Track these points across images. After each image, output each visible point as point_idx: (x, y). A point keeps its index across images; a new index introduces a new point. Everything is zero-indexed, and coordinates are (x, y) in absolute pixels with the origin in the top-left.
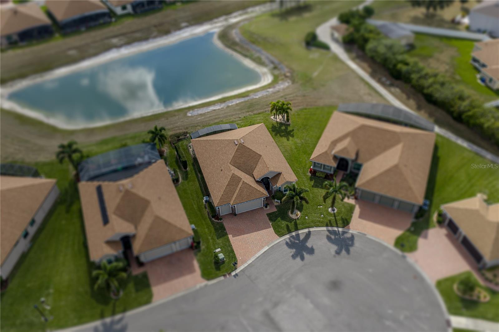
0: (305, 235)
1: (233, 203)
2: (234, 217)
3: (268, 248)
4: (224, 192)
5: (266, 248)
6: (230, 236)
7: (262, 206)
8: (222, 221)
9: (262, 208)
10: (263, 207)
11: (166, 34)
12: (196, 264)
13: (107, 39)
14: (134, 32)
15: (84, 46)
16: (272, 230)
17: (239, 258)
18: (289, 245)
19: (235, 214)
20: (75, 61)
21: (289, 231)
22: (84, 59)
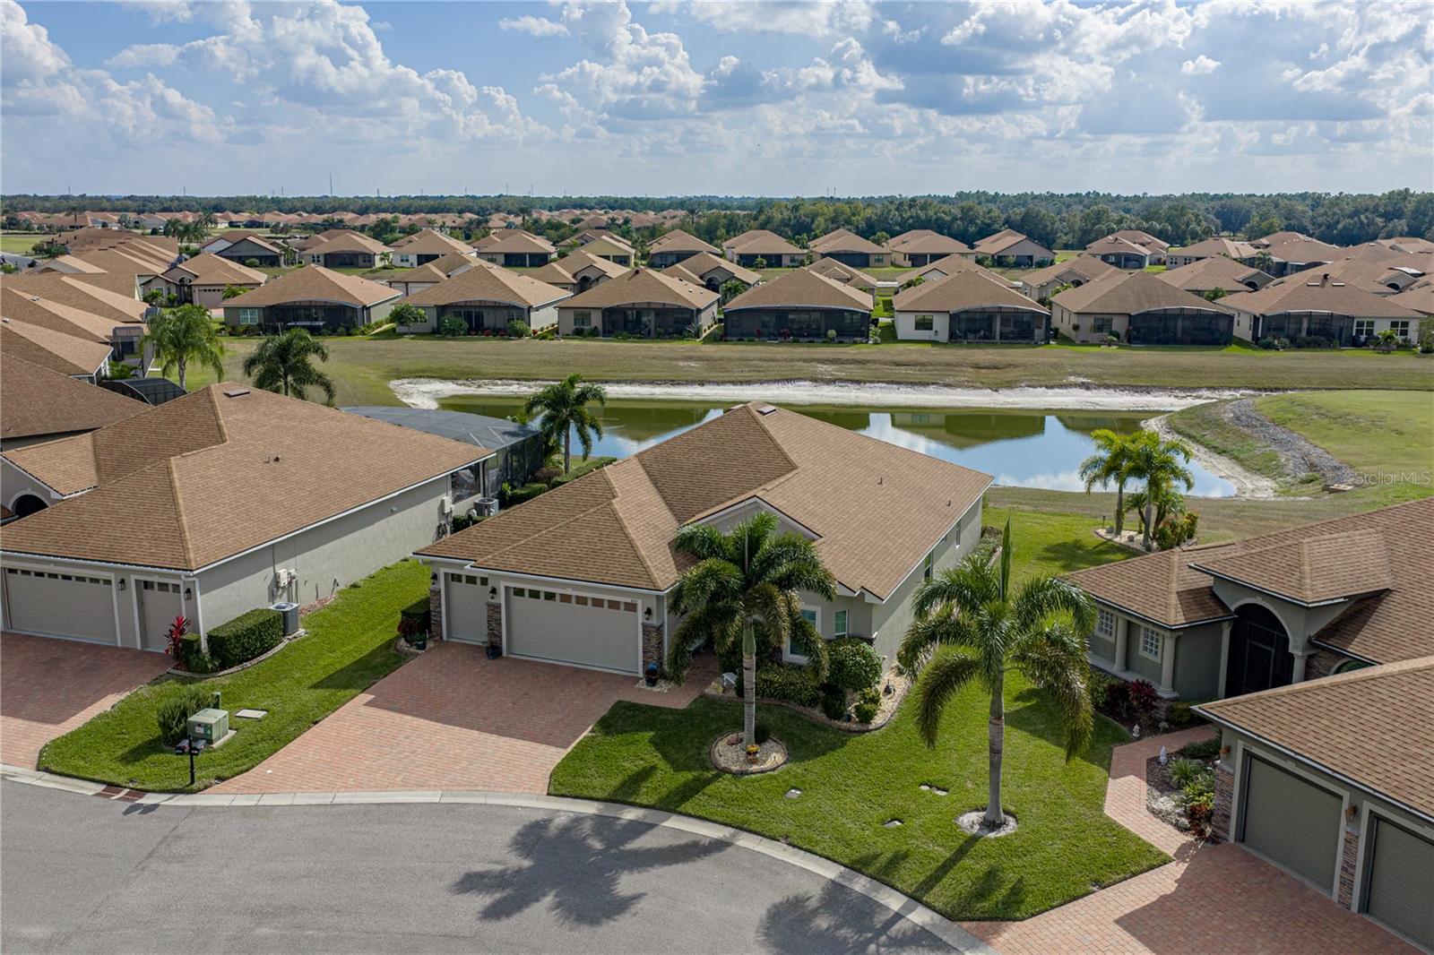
11: (996, 387)
12: (107, 704)
13: (805, 361)
14: (897, 365)
15: (731, 360)
16: (556, 755)
17: (268, 768)
18: (533, 837)
19: (494, 651)
20: (674, 382)
21: (622, 795)
22: (702, 383)
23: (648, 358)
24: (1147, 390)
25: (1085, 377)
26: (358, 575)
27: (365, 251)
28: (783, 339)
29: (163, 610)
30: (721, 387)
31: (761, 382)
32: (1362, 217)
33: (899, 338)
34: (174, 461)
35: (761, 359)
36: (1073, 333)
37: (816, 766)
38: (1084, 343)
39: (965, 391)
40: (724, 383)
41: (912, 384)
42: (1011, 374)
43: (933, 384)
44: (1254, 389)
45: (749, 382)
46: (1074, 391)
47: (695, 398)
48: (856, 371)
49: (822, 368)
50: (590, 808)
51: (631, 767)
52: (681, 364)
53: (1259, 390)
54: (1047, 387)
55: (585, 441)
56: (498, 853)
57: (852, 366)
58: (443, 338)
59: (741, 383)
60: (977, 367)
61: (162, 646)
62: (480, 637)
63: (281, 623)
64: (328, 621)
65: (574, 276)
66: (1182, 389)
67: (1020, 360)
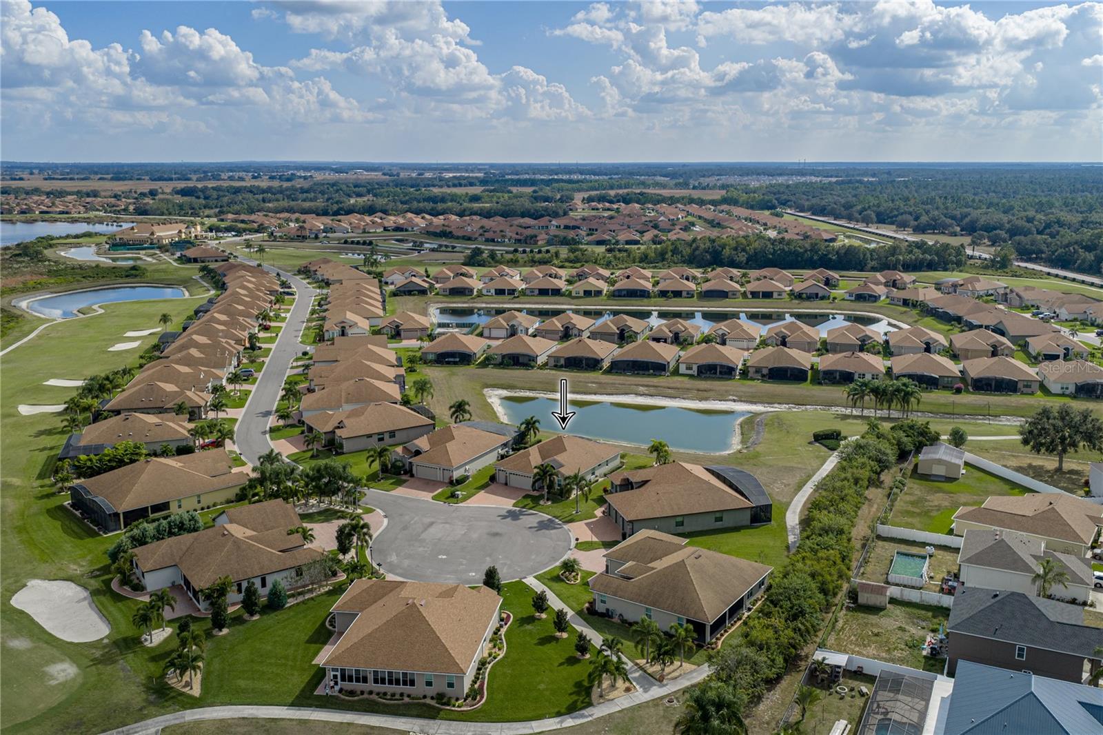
11: (701, 400)
12: (440, 490)
15: (608, 384)
16: (515, 501)
17: (468, 501)
18: (509, 512)
19: (506, 484)
20: (585, 393)
21: (523, 507)
22: (595, 394)
24: (755, 403)
26: (480, 468)
27: (469, 287)
29: (447, 474)
30: (602, 396)
31: (616, 394)
33: (680, 372)
34: (447, 444)
37: (555, 505)
38: (751, 378)
39: (689, 401)
41: (670, 397)
42: (709, 394)
46: (730, 402)
48: (652, 390)
49: (641, 389)
50: (518, 509)
51: (526, 503)
52: (590, 385)
55: (535, 433)
56: (504, 513)
58: (503, 368)
60: (698, 390)
61: (447, 481)
62: (504, 482)
63: (467, 478)
64: (475, 477)
65: (562, 326)
67: (716, 388)
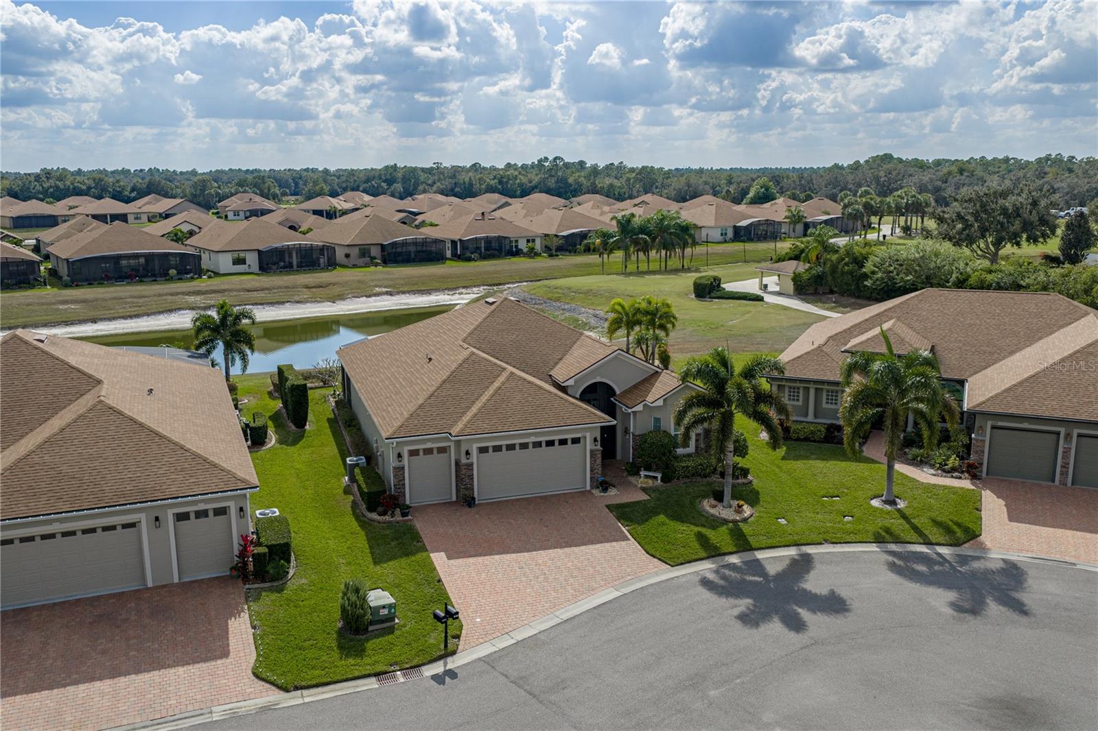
0: (788, 562)
1: (463, 430)
2: (468, 509)
3: (617, 594)
4: (429, 398)
5: (611, 594)
6: (439, 559)
7: (588, 488)
8: (410, 517)
9: (584, 493)
10: (589, 491)
11: (333, 299)
13: (172, 294)
14: (249, 291)
15: (106, 300)
21: (712, 551)
23: (24, 305)
25: (385, 287)
28: (130, 280)
30: (114, 322)
32: (373, 182)
33: (221, 272)
35: (132, 297)
36: (345, 259)
38: (355, 266)
39: (313, 305)
40: (114, 319)
42: (336, 290)
43: (287, 302)
44: (488, 285)
45: (137, 316)
47: (99, 333)
53: (491, 285)
54: (366, 296)
57: (213, 295)
59: (131, 317)
60: (307, 287)
62: (451, 495)
66: (449, 289)
67: (333, 280)
